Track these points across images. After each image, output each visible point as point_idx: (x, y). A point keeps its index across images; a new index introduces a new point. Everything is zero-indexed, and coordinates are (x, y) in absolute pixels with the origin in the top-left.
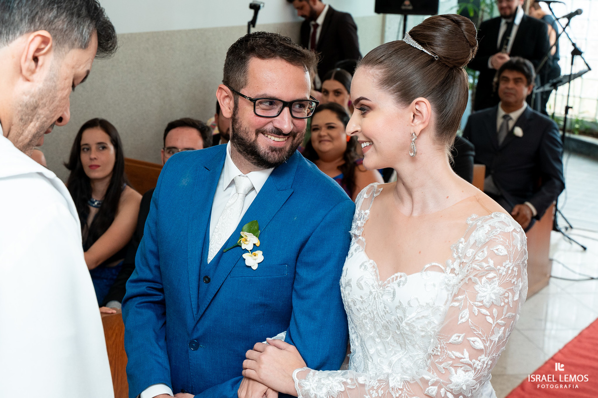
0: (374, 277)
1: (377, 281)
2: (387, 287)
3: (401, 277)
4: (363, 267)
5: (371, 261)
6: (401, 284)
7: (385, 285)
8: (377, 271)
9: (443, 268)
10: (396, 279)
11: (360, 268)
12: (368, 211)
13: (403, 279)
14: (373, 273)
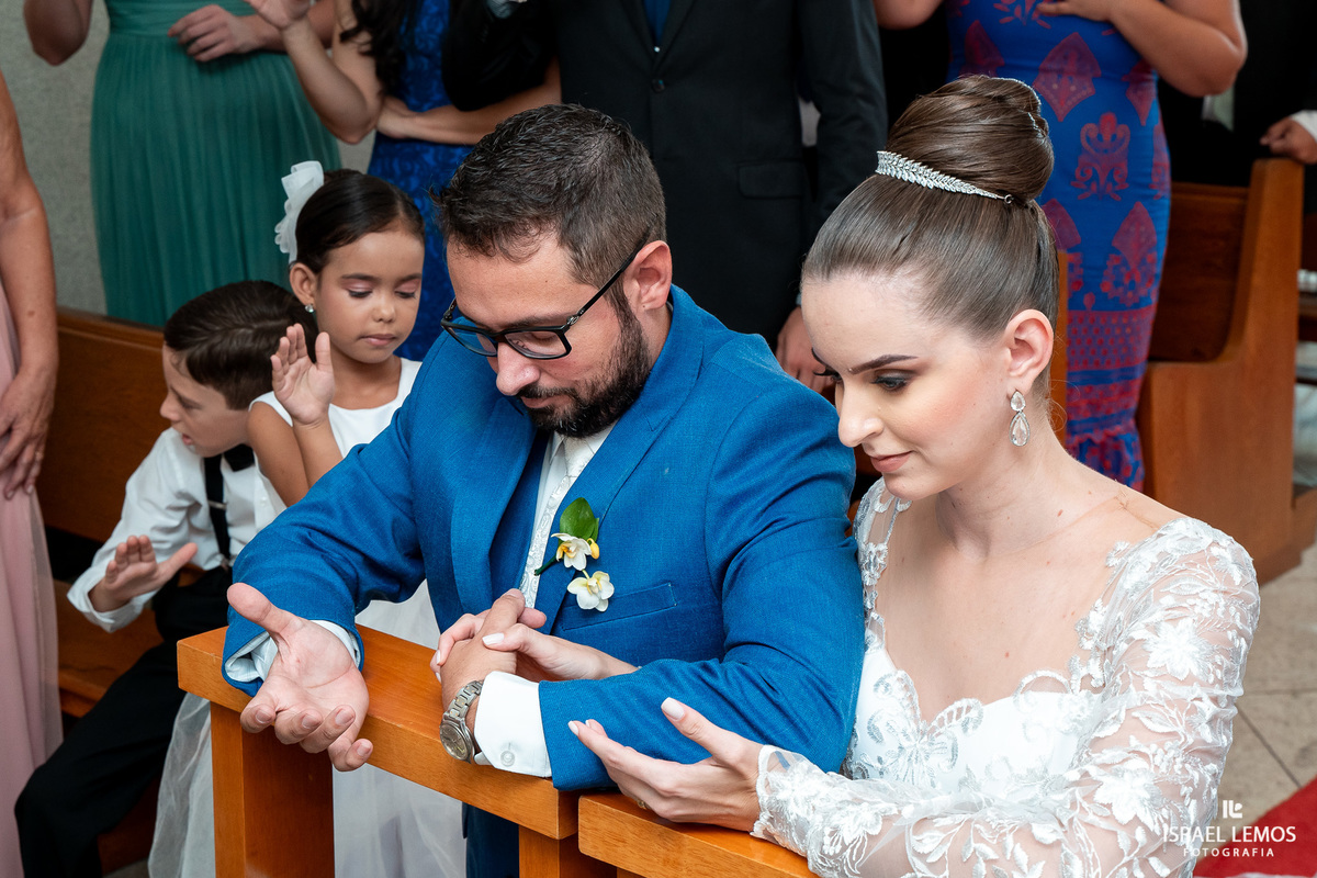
0: (909, 712)
1: (916, 721)
2: (937, 735)
3: (969, 709)
4: (882, 688)
5: (901, 673)
6: (970, 725)
7: (934, 729)
8: (916, 697)
9: (1063, 680)
10: (958, 717)
11: (876, 690)
12: (883, 547)
13: (973, 714)
14: (906, 703)
